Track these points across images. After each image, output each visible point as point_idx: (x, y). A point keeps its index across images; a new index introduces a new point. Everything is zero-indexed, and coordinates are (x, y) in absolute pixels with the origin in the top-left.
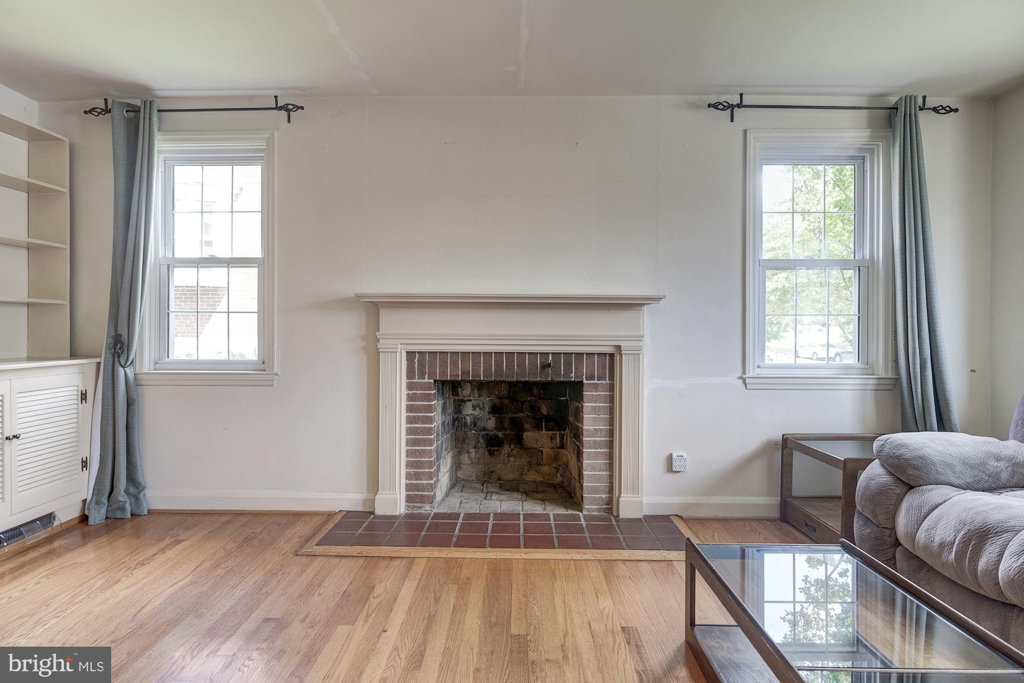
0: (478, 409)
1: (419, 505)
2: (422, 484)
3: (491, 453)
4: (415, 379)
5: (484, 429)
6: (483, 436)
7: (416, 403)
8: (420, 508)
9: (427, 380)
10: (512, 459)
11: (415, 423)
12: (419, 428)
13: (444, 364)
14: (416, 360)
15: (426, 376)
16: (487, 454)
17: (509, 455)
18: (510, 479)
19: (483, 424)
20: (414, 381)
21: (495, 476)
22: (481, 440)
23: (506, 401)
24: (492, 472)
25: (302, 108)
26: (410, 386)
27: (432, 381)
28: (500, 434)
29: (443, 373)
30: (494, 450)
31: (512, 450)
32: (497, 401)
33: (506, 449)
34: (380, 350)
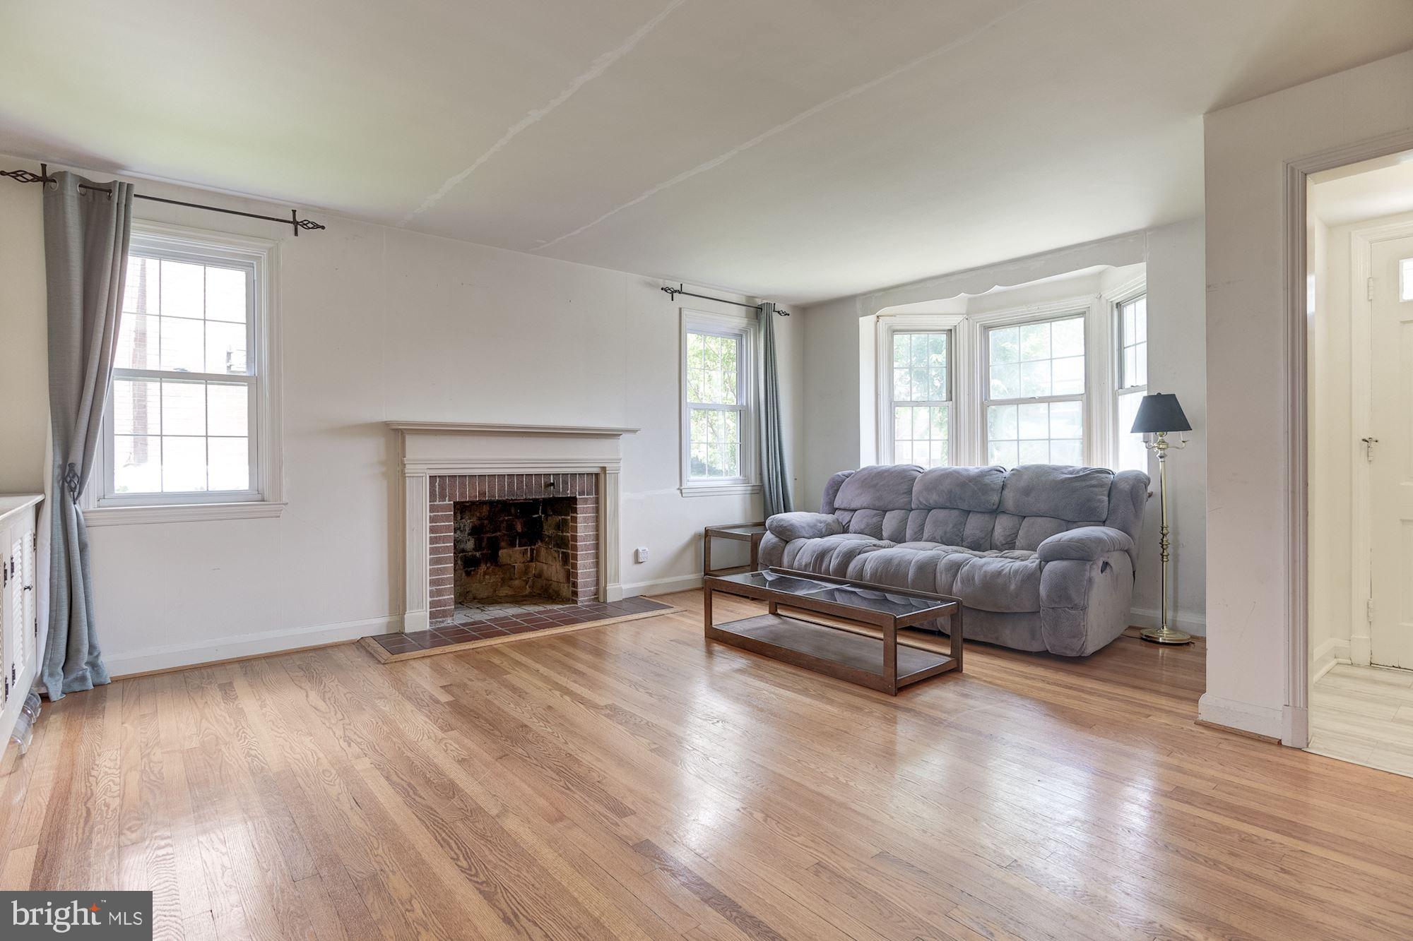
0: (458, 532)
1: (441, 620)
2: (444, 600)
3: (468, 574)
4: (445, 501)
5: (463, 551)
6: (461, 558)
7: (438, 524)
8: (443, 622)
9: (447, 502)
10: (487, 577)
11: (437, 543)
12: (441, 547)
13: (463, 486)
14: (437, 484)
15: (447, 498)
16: (464, 574)
17: (485, 573)
18: (485, 597)
19: (462, 546)
20: (435, 503)
21: (470, 596)
22: (459, 562)
23: (486, 522)
24: (467, 592)
25: (323, 228)
26: (432, 509)
27: (452, 502)
28: (478, 554)
29: (463, 494)
30: (471, 570)
31: (487, 568)
32: (477, 523)
33: (483, 567)
34: (407, 475)
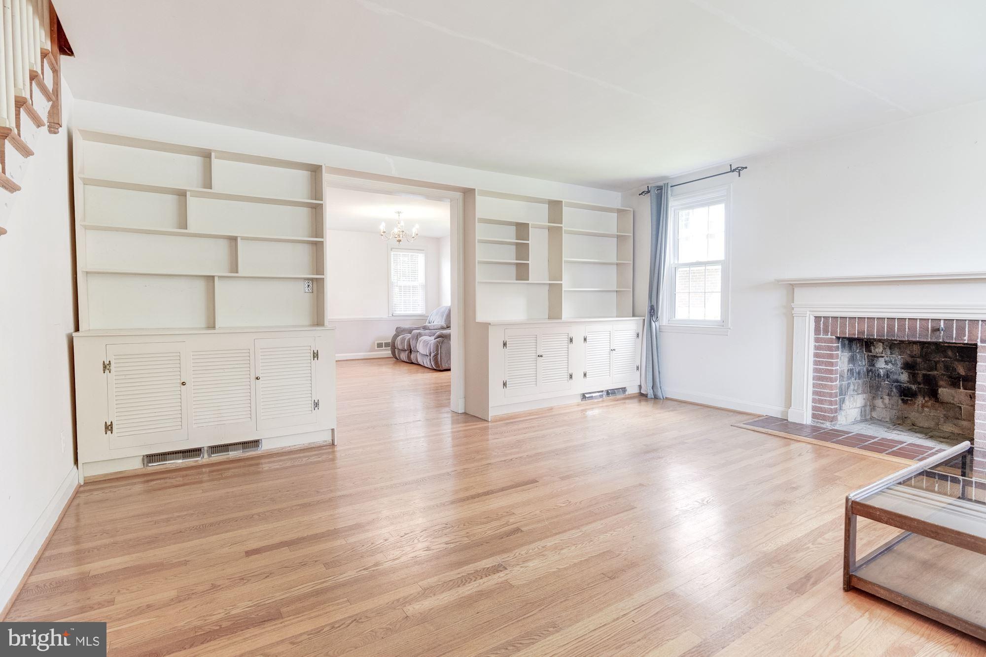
0: (890, 364)
1: (822, 421)
2: (824, 408)
3: (904, 402)
4: (820, 335)
5: (897, 381)
6: (896, 387)
7: (821, 352)
9: (829, 336)
10: (926, 409)
11: (820, 365)
12: (823, 369)
13: (843, 326)
14: (822, 322)
15: (829, 334)
16: (900, 402)
17: (923, 406)
18: (925, 427)
19: (895, 377)
20: (820, 336)
21: (909, 421)
22: (894, 390)
23: (918, 360)
24: (906, 418)
25: (746, 168)
26: (817, 340)
27: (834, 337)
28: (914, 387)
29: (841, 332)
30: (908, 400)
31: (926, 402)
32: (909, 360)
33: (920, 400)
34: (794, 315)
